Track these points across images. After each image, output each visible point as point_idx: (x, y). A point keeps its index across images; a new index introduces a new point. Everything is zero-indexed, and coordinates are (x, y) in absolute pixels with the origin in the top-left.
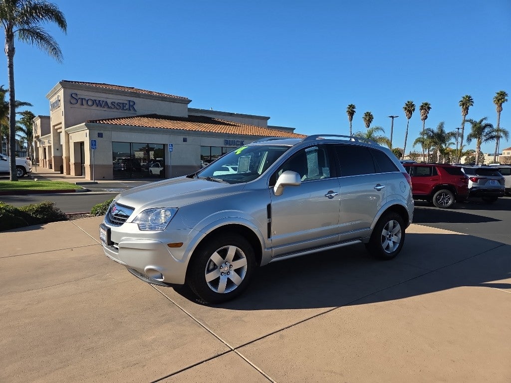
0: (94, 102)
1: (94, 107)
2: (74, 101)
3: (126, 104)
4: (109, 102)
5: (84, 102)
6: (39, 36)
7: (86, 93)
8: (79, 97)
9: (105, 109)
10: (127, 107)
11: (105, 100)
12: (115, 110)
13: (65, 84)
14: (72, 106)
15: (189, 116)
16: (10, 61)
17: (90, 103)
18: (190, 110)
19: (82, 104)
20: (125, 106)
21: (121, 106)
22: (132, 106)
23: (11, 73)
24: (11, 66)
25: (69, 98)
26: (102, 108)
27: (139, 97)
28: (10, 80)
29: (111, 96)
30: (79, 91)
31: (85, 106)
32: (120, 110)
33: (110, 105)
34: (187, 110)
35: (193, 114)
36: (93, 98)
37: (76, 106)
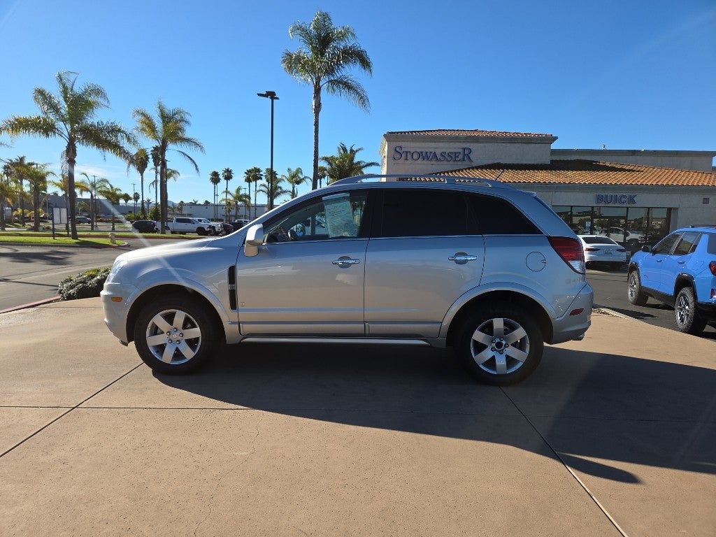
0: (420, 154)
1: (420, 161)
2: (399, 156)
3: (460, 153)
4: (438, 152)
5: (409, 156)
6: (348, 86)
7: (412, 144)
8: (403, 150)
9: (432, 162)
10: (461, 157)
11: (433, 150)
12: (445, 162)
13: (390, 136)
14: (396, 161)
15: (552, 161)
16: (316, 119)
17: (415, 156)
18: (554, 152)
19: (407, 159)
20: (458, 157)
21: (453, 157)
22: (467, 154)
23: (316, 131)
24: (316, 124)
25: (393, 152)
26: (429, 162)
27: (478, 142)
28: (315, 140)
29: (441, 145)
30: (404, 143)
31: (410, 161)
32: (451, 163)
33: (439, 157)
34: (549, 153)
35: (555, 158)
36: (419, 150)
37: (399, 161)
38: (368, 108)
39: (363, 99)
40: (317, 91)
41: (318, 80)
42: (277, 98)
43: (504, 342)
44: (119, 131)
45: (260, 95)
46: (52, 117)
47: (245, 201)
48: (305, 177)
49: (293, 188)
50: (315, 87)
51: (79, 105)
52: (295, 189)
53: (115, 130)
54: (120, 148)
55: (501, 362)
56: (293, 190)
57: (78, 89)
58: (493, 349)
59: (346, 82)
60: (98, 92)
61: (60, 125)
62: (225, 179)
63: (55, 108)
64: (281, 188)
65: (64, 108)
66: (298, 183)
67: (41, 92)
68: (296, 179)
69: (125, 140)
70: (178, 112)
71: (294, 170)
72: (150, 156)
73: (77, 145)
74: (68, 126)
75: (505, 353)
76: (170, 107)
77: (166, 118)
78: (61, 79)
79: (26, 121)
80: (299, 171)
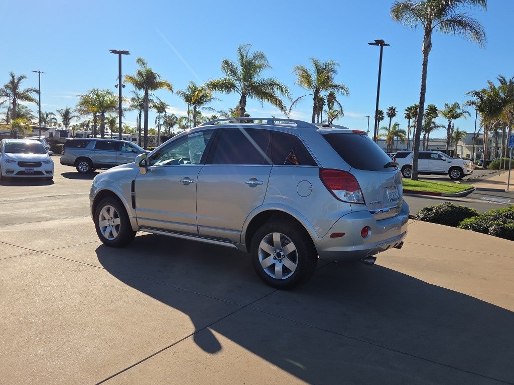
16: (425, 58)
23: (425, 70)
38: (484, 42)
39: (478, 34)
40: (428, 32)
41: (430, 22)
42: (387, 45)
43: (282, 253)
44: (275, 84)
45: (371, 44)
46: (232, 79)
47: (401, 136)
48: (464, 112)
49: (450, 123)
50: (426, 30)
51: (250, 67)
52: (452, 123)
53: (273, 84)
54: (275, 98)
55: (278, 268)
56: (449, 126)
57: (250, 56)
58: (275, 258)
59: (460, 21)
60: (261, 56)
61: (237, 83)
62: (389, 116)
63: (234, 72)
64: (434, 123)
65: (240, 70)
66: (455, 117)
67: (227, 63)
68: (452, 114)
69: (280, 91)
70: (330, 64)
71: (451, 105)
72: (326, 101)
73: (247, 98)
74: (242, 84)
75: (283, 262)
76: (323, 61)
77: (319, 70)
78: (240, 51)
79: (218, 82)
80: (457, 106)
